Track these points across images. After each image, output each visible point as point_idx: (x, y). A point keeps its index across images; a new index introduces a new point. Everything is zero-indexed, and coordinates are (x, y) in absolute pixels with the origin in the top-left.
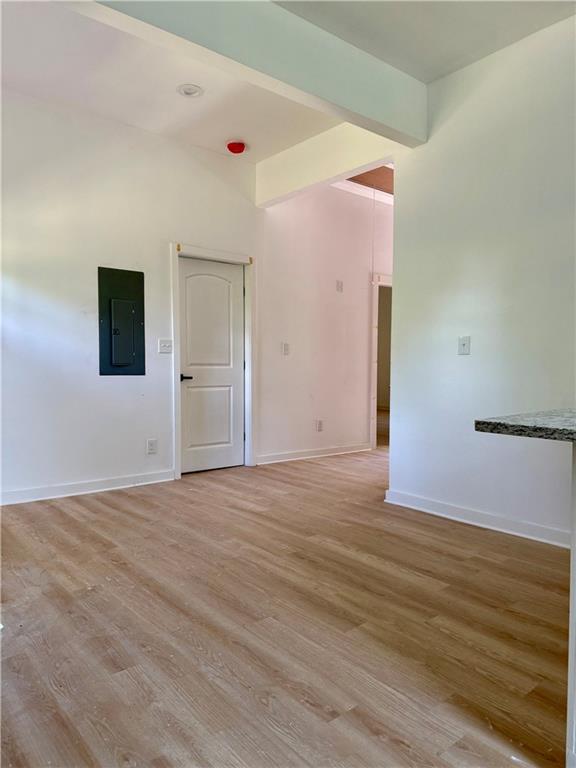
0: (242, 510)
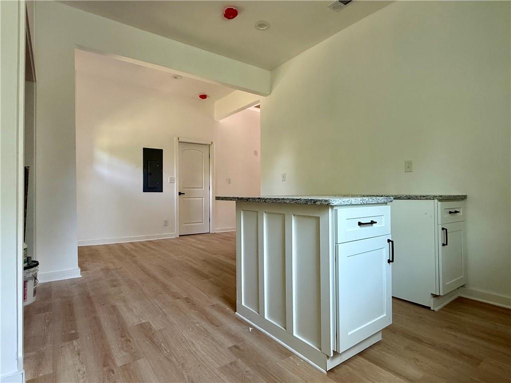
0: (196, 247)
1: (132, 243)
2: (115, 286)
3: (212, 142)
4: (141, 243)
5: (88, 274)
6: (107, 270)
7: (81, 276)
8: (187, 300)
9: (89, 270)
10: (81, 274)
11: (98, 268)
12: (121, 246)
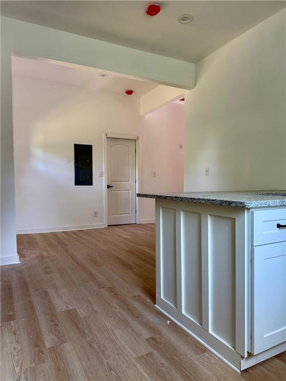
1: (64, 232)
2: (47, 273)
3: (138, 137)
4: (73, 232)
5: (26, 260)
6: (42, 257)
7: (19, 263)
8: (111, 290)
9: (26, 257)
10: (20, 261)
11: (34, 256)
12: (54, 235)
